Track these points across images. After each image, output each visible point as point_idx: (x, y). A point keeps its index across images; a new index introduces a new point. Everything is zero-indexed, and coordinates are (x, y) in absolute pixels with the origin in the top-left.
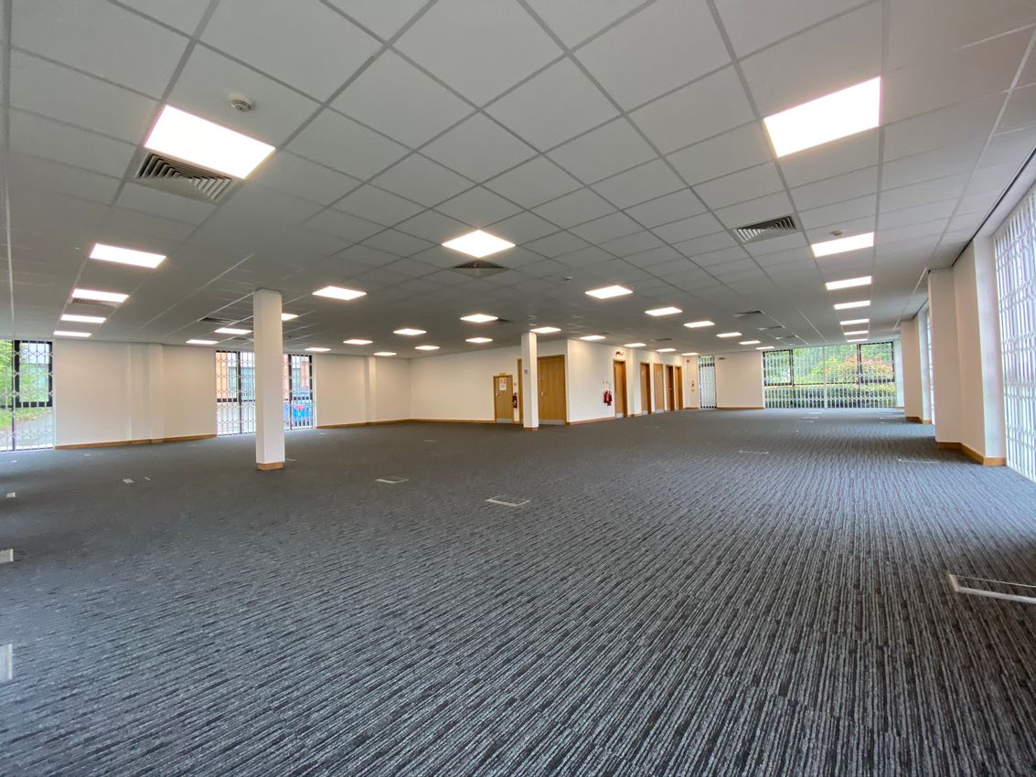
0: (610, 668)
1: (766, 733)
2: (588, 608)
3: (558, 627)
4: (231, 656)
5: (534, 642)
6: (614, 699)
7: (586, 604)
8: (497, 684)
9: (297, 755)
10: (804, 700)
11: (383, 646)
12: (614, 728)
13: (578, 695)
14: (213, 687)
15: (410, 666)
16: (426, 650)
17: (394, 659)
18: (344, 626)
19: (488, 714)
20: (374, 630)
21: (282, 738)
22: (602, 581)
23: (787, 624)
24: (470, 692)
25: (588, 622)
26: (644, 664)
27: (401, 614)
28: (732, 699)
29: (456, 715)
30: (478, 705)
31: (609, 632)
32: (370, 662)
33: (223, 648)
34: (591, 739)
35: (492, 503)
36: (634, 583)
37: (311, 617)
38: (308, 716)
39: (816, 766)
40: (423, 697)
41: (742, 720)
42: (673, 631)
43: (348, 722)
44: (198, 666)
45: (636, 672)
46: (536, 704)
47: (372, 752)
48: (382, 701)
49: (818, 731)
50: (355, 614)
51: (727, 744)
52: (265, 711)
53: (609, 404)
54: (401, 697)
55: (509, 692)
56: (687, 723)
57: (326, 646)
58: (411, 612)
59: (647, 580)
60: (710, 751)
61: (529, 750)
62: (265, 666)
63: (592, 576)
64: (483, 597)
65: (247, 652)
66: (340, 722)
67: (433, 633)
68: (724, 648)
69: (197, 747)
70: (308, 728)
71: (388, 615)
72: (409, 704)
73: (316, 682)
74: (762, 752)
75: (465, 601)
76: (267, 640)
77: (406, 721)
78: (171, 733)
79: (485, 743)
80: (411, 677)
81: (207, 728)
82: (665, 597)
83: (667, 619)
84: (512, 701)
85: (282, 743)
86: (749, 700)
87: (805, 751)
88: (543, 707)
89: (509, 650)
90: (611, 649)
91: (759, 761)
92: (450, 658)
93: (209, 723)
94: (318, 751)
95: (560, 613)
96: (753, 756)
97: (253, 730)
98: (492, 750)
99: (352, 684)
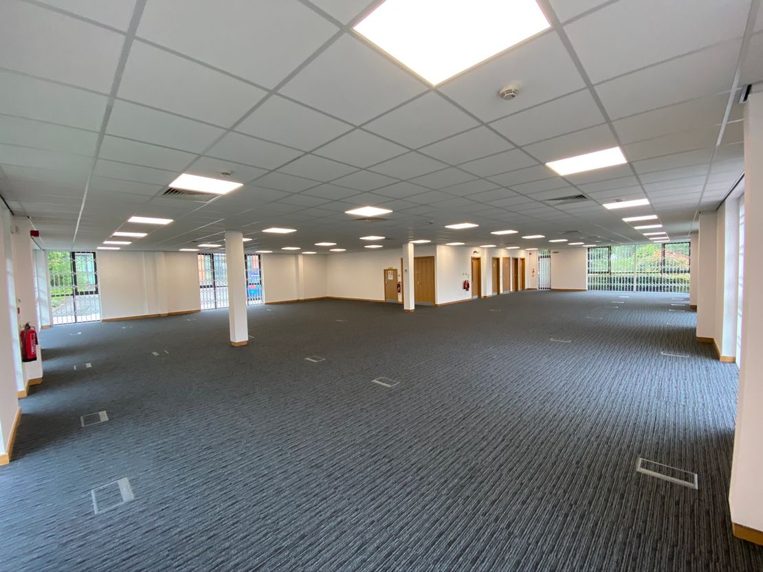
0: (424, 507)
1: (491, 548)
2: (420, 469)
3: (402, 480)
4: (237, 487)
5: (388, 488)
6: (423, 525)
7: (419, 465)
8: (366, 513)
9: (275, 543)
10: (517, 532)
11: (312, 486)
12: (419, 539)
13: (405, 520)
14: (232, 505)
15: (325, 499)
16: (333, 490)
17: (317, 494)
18: (292, 472)
19: (360, 528)
20: (307, 476)
21: (267, 534)
22: (431, 450)
23: (526, 486)
24: (353, 515)
25: (419, 478)
26: (441, 506)
27: (320, 466)
28: (481, 528)
29: (346, 527)
30: (357, 522)
31: (429, 485)
32: (306, 495)
33: (233, 482)
34: (407, 544)
35: (376, 384)
36: (449, 452)
37: (274, 465)
38: (278, 523)
39: (509, 566)
40: (331, 517)
41: (482, 540)
42: (462, 487)
43: (297, 527)
44: (222, 492)
45: (437, 510)
46: (384, 525)
47: (308, 543)
48: (311, 518)
49: (516, 550)
50: (297, 465)
51: (471, 552)
52: (258, 519)
53: (467, 290)
54: (321, 516)
55: (372, 517)
56: (455, 540)
57: (283, 484)
58: (325, 465)
59: (457, 450)
60: (461, 555)
61: (378, 548)
62: (254, 495)
63: (427, 446)
64: (364, 457)
65: (245, 485)
66: (293, 527)
67: (336, 480)
68: (487, 499)
69: (230, 536)
70: (278, 529)
71: (314, 466)
72: (324, 520)
73: (280, 505)
74: (485, 557)
75: (354, 459)
76: (254, 479)
77: (323, 529)
78: (217, 529)
79: (358, 543)
80: (325, 505)
81: (232, 527)
82: (465, 463)
83: (461, 479)
84: (373, 522)
85: (267, 537)
86: (489, 530)
87: (506, 559)
88: (388, 526)
89: (374, 492)
90: (427, 496)
91: (483, 562)
92: (344, 495)
93: (233, 524)
94: (284, 541)
95: (405, 471)
96: (481, 558)
97: (254, 529)
98: (361, 547)
99: (297, 507)
